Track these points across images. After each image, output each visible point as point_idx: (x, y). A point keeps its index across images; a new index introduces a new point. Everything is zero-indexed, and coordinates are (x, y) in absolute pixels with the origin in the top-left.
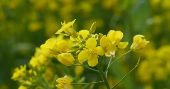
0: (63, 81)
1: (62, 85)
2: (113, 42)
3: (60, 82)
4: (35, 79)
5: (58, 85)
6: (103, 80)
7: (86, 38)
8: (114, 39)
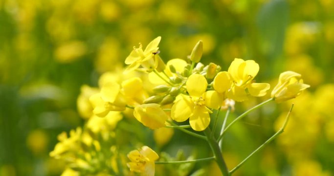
0: (139, 156)
1: (137, 165)
2: (240, 83)
3: (134, 158)
4: (97, 156)
5: (130, 163)
6: (213, 156)
7: (183, 73)
8: (241, 77)
